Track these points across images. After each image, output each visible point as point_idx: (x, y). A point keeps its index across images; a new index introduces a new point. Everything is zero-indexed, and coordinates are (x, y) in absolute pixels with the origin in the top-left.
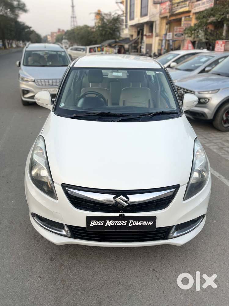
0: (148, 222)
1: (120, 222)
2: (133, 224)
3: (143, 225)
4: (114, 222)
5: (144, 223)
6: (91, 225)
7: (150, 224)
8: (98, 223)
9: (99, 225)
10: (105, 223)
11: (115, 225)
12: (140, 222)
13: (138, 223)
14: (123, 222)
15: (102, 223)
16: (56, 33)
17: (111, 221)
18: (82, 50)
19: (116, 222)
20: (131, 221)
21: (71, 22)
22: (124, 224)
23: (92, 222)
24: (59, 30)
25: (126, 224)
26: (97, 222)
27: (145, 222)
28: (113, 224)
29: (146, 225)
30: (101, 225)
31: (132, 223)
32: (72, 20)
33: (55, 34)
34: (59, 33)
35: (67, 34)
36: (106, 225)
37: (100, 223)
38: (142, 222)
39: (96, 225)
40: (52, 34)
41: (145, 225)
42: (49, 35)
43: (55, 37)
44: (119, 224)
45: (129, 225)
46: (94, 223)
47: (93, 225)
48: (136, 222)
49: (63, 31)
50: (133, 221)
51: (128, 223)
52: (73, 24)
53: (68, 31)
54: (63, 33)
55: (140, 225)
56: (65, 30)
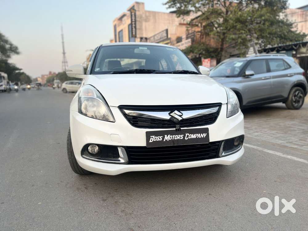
0: (202, 134)
1: (177, 136)
2: (189, 138)
3: (198, 137)
4: (172, 136)
5: (199, 136)
6: (150, 141)
7: (204, 136)
8: (157, 139)
9: (158, 140)
10: (163, 138)
11: (173, 139)
12: (195, 135)
13: (193, 136)
14: (180, 135)
15: (160, 138)
16: (47, 75)
17: (169, 135)
18: (77, 84)
19: (174, 136)
20: (187, 134)
21: (63, 66)
22: (181, 138)
23: (151, 138)
24: (50, 73)
25: (182, 137)
26: (156, 137)
27: (199, 134)
28: (170, 138)
29: (201, 137)
30: (160, 140)
31: (188, 136)
32: (64, 64)
33: (46, 77)
34: (51, 76)
35: (59, 76)
36: (164, 140)
37: (159, 138)
38: (196, 134)
39: (155, 140)
40: (43, 76)
41: (199, 137)
42: (39, 77)
43: (45, 79)
44: (176, 138)
45: (186, 139)
46: (153, 139)
47: (152, 141)
48: (191, 135)
49: (54, 73)
50: (188, 134)
51: (184, 137)
52: (64, 68)
53: (59, 73)
54: (55, 75)
55: (195, 137)
56: (57, 73)
